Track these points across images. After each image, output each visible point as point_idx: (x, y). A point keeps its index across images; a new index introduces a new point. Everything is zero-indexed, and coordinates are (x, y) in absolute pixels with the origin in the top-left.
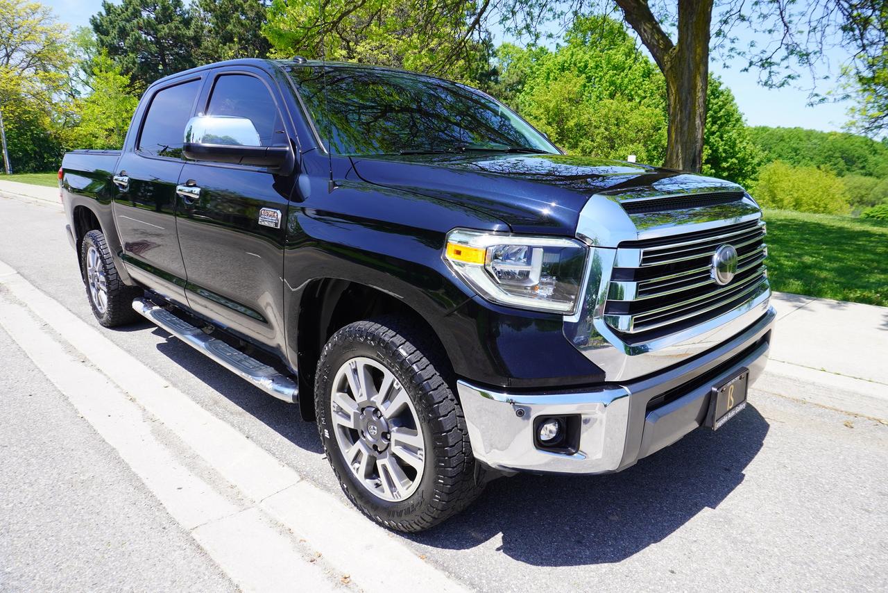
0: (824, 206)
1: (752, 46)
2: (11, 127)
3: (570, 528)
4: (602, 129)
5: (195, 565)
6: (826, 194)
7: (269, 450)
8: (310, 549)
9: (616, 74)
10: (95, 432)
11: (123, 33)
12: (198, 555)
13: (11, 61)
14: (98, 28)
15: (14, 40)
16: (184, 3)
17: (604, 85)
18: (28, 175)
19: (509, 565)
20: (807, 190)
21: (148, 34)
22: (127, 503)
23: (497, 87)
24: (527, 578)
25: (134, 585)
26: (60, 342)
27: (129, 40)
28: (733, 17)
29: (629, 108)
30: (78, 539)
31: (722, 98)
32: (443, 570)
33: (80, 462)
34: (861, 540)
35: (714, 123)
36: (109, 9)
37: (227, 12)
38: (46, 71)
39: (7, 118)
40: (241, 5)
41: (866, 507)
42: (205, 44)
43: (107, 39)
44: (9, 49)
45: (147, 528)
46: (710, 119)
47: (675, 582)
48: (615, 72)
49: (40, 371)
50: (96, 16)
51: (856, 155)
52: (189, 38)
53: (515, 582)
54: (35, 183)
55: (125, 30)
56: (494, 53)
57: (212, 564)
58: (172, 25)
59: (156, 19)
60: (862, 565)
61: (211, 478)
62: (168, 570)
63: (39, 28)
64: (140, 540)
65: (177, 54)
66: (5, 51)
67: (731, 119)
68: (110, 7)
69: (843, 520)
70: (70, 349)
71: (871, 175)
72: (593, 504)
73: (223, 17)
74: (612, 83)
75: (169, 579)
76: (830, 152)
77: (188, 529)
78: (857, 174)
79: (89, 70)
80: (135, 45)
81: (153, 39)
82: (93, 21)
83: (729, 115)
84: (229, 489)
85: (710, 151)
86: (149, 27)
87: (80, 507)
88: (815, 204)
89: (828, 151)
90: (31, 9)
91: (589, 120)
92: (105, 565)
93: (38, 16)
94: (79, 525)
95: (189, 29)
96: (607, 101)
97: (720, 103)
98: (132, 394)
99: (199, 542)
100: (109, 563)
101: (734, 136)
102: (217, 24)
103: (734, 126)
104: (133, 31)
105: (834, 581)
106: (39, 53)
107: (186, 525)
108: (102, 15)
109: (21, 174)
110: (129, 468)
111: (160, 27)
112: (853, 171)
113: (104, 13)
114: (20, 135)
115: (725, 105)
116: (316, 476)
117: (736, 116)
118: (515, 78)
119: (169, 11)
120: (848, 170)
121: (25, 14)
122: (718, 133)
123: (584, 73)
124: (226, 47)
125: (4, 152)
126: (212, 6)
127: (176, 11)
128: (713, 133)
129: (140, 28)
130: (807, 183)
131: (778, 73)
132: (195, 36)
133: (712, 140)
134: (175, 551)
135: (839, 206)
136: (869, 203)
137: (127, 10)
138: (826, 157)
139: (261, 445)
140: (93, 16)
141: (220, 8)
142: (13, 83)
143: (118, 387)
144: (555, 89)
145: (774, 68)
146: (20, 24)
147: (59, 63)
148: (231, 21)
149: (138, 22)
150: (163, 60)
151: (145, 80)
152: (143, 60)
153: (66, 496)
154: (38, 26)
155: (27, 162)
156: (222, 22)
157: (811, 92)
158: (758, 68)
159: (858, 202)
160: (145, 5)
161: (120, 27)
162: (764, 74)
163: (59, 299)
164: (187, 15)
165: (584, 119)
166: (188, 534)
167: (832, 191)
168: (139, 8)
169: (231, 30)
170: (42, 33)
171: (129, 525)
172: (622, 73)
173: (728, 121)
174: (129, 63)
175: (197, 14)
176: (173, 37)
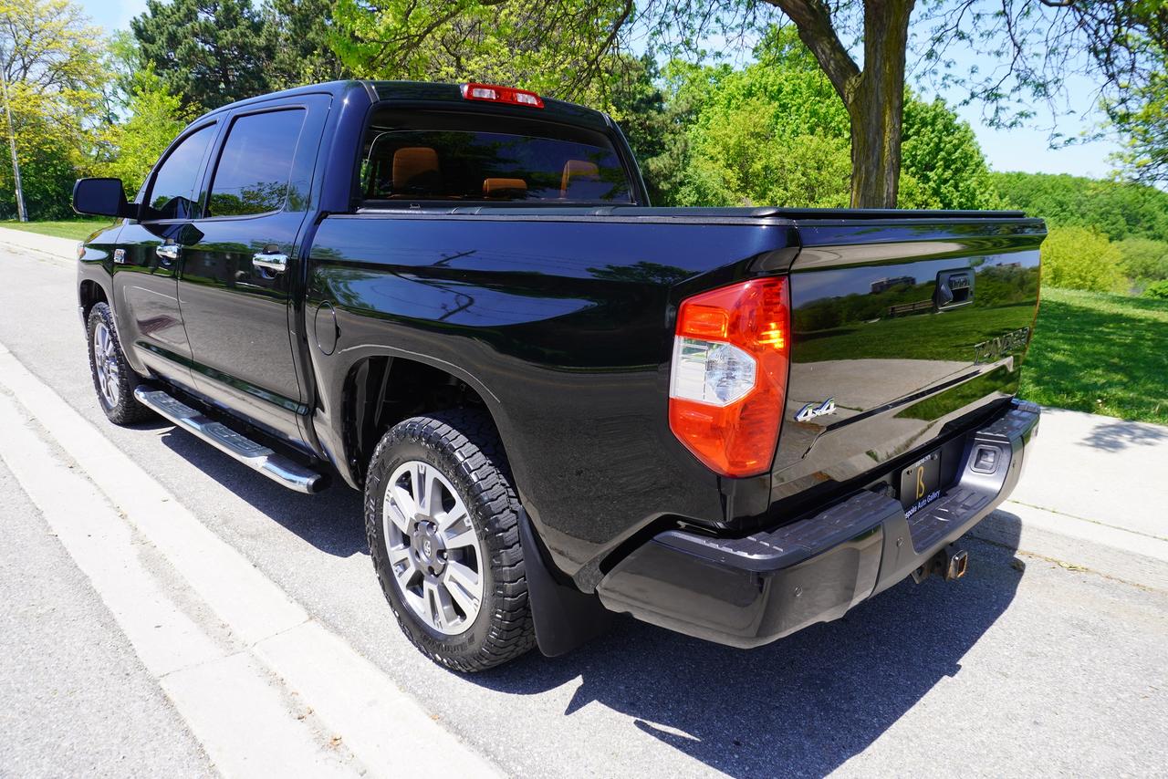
0: (1092, 279)
1: (973, 72)
2: (27, 160)
3: (626, 687)
4: (799, 174)
5: (156, 720)
6: (1095, 263)
7: (278, 582)
8: (301, 704)
9: (819, 102)
10: (68, 556)
11: (173, 41)
12: (162, 708)
13: (29, 75)
14: (140, 33)
15: (33, 48)
16: (253, 3)
17: (803, 116)
18: (48, 223)
19: (538, 729)
20: (1071, 258)
21: (206, 42)
22: (89, 643)
23: (660, 118)
24: (556, 745)
25: (75, 741)
26: (47, 442)
27: (181, 50)
28: (949, 33)
29: (834, 147)
30: (19, 685)
31: (957, 135)
32: (456, 733)
33: (41, 591)
34: (986, 710)
35: (947, 167)
36: (156, 10)
37: (308, 16)
38: (74, 88)
39: (22, 148)
40: (326, 7)
41: (1005, 671)
42: (280, 56)
43: (152, 48)
44: (26, 60)
45: (106, 673)
46: (941, 163)
47: (736, 756)
48: (818, 98)
49: (14, 478)
50: (138, 17)
51: (1142, 212)
52: (259, 49)
53: (539, 750)
54: (55, 235)
55: (176, 37)
56: (656, 72)
57: (177, 718)
58: (237, 31)
59: (217, 22)
60: (977, 740)
61: (201, 616)
62: (122, 724)
63: (66, 33)
64: (94, 689)
65: (244, 68)
66: (21, 61)
67: (970, 163)
68: (157, 7)
69: (970, 685)
70: (57, 450)
71: (1160, 237)
72: (662, 659)
73: (303, 22)
74: (814, 113)
75: (120, 734)
76: (1108, 208)
77: (156, 676)
78: (1142, 236)
79: (128, 89)
80: (189, 57)
81: (213, 49)
82: (135, 25)
83: (967, 157)
84: (220, 629)
85: (941, 205)
86: (207, 33)
87: (29, 646)
88: (1080, 277)
89: (1105, 205)
90: (55, 7)
91: (782, 162)
92: (44, 717)
93: (65, 17)
94: (24, 669)
95: (260, 36)
96: (806, 138)
97: (956, 142)
98: (124, 510)
99: (167, 692)
100: (51, 715)
101: (973, 185)
102: (295, 31)
103: (973, 172)
104: (186, 38)
105: (936, 761)
106: (66, 65)
107: (155, 671)
108: (146, 17)
109: (39, 221)
110: (100, 601)
111: (221, 33)
112: (1137, 233)
113: (149, 14)
114: (38, 171)
115: (962, 143)
116: (327, 616)
117: (976, 159)
118: (684, 106)
119: (234, 13)
120: (1130, 231)
121: (47, 14)
122: (951, 181)
123: (778, 100)
124: (307, 62)
125: (17, 193)
126: (289, 8)
127: (242, 13)
128: (946, 181)
129: (196, 35)
130: (1069, 249)
131: (1008, 108)
132: (267, 46)
133: (943, 189)
134: (134, 702)
135: (1112, 279)
136: (1157, 276)
137: (179, 10)
138: (1102, 214)
139: (270, 576)
140: (135, 18)
141: (300, 9)
142: (31, 103)
143: (108, 499)
144: (737, 121)
145: (1002, 102)
146: (42, 27)
147: (92, 79)
148: (313, 27)
149: (193, 27)
150: (225, 76)
151: (201, 102)
152: (199, 76)
153: (14, 633)
154: (64, 30)
155: (47, 207)
156: (301, 28)
157: (1050, 132)
158: (982, 101)
159: (1142, 274)
160: (202, 4)
161: (169, 33)
162: (990, 109)
163: (56, 387)
164: (257, 19)
165: (774, 161)
166: (155, 682)
167: (1103, 260)
168: (195, 8)
169: (313, 39)
170: (69, 38)
171: (85, 670)
172: (828, 101)
173: (966, 166)
174: (180, 80)
175: (271, 17)
176: (238, 47)
